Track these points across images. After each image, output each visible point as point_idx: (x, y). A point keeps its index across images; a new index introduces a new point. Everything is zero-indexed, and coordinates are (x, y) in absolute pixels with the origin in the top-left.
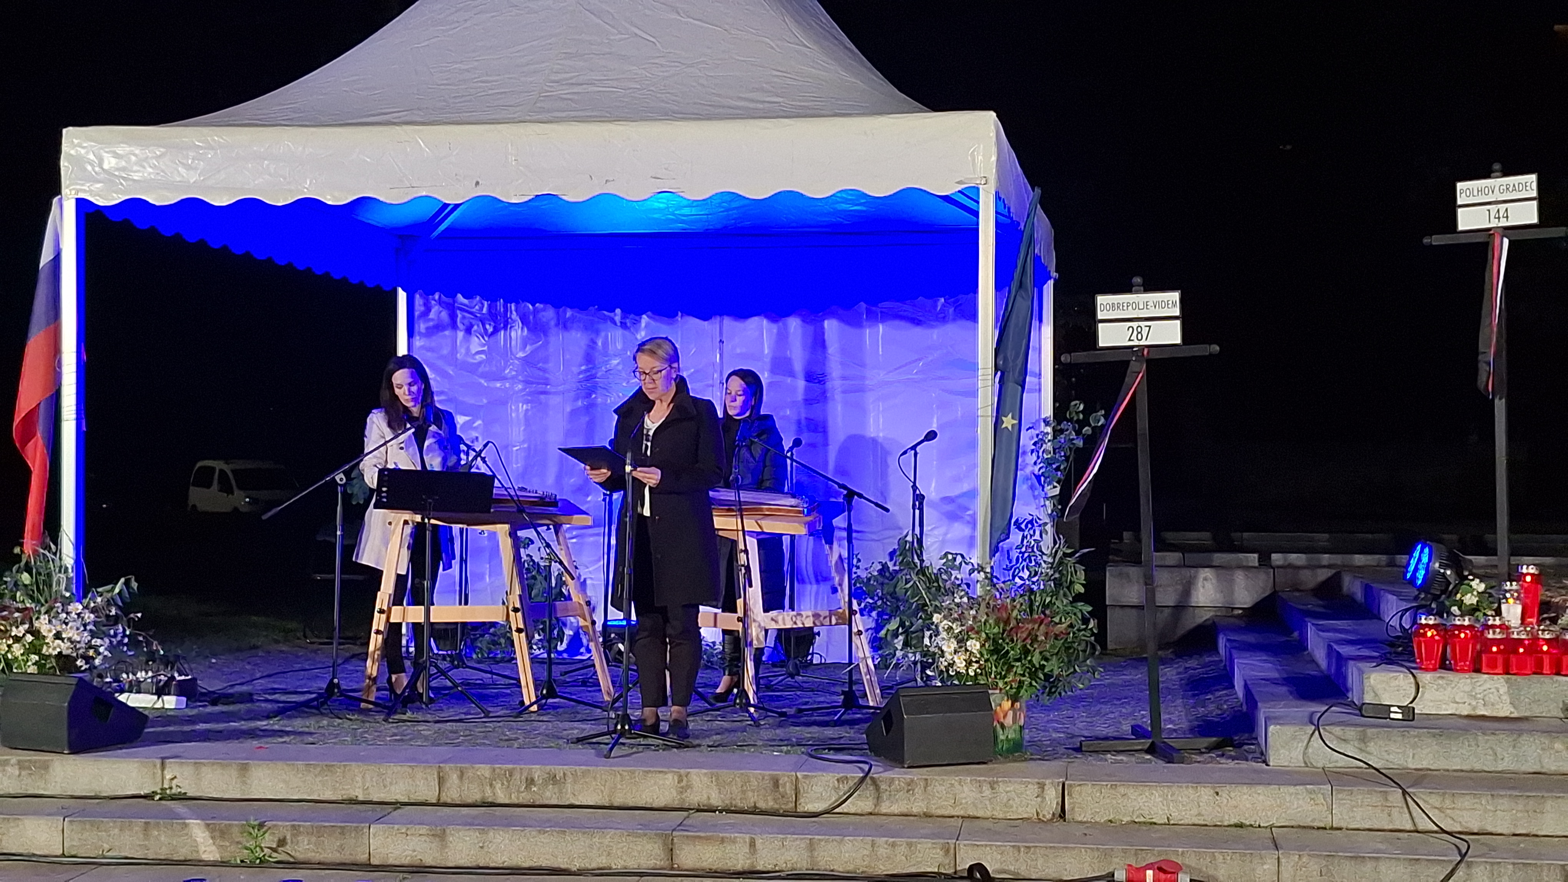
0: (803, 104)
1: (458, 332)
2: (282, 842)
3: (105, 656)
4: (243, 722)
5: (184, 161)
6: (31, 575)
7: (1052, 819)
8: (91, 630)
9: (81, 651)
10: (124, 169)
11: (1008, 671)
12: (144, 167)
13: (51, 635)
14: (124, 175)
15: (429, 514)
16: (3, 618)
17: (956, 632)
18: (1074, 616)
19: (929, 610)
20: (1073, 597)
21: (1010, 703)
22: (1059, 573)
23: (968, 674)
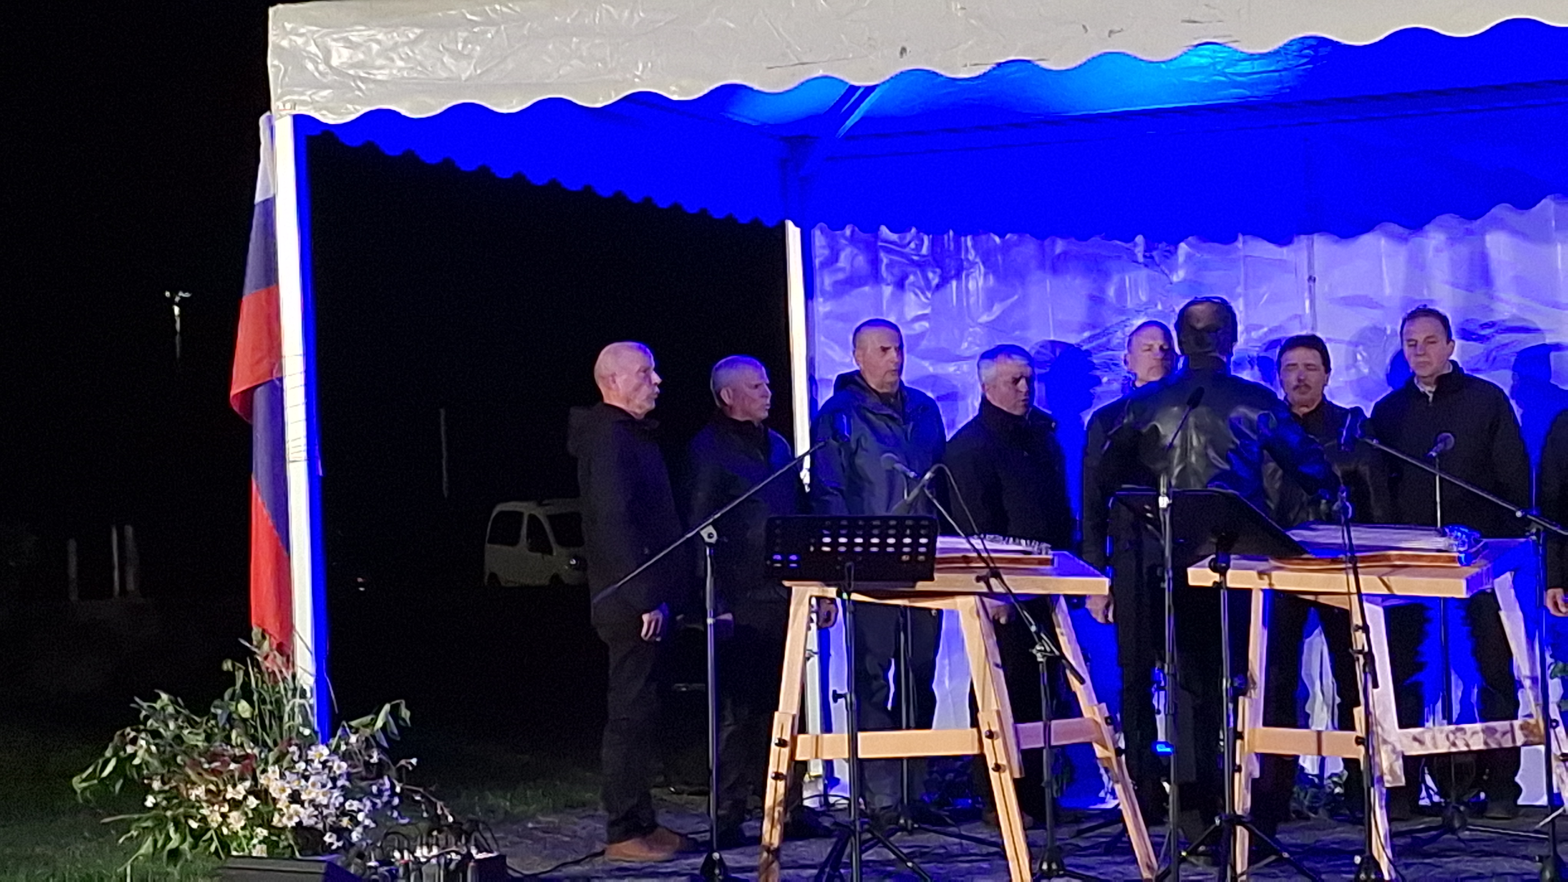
1: (884, 287)
3: (366, 828)
5: (452, 47)
6: (251, 703)
8: (343, 787)
9: (330, 820)
10: (361, 65)
12: (392, 60)
13: (285, 796)
14: (362, 75)
15: (850, 585)
16: (213, 772)
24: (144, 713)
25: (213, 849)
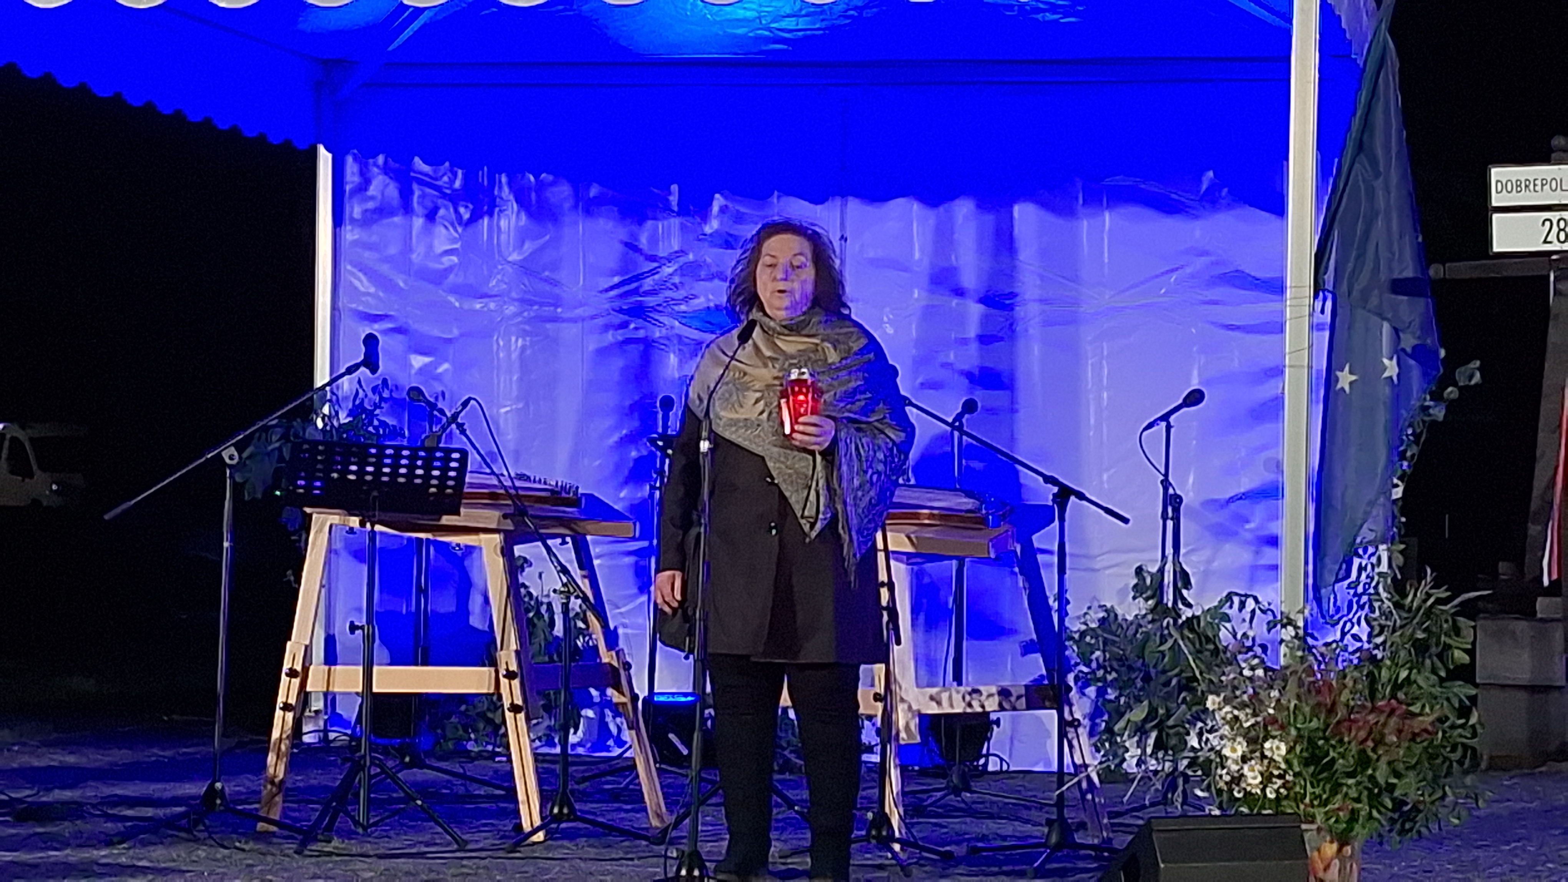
1: (414, 218)
11: (1334, 792)
15: (374, 516)
17: (1246, 725)
18: (1445, 703)
19: (1199, 689)
20: (1448, 670)
21: (1335, 846)
22: (1425, 630)
23: (1265, 795)
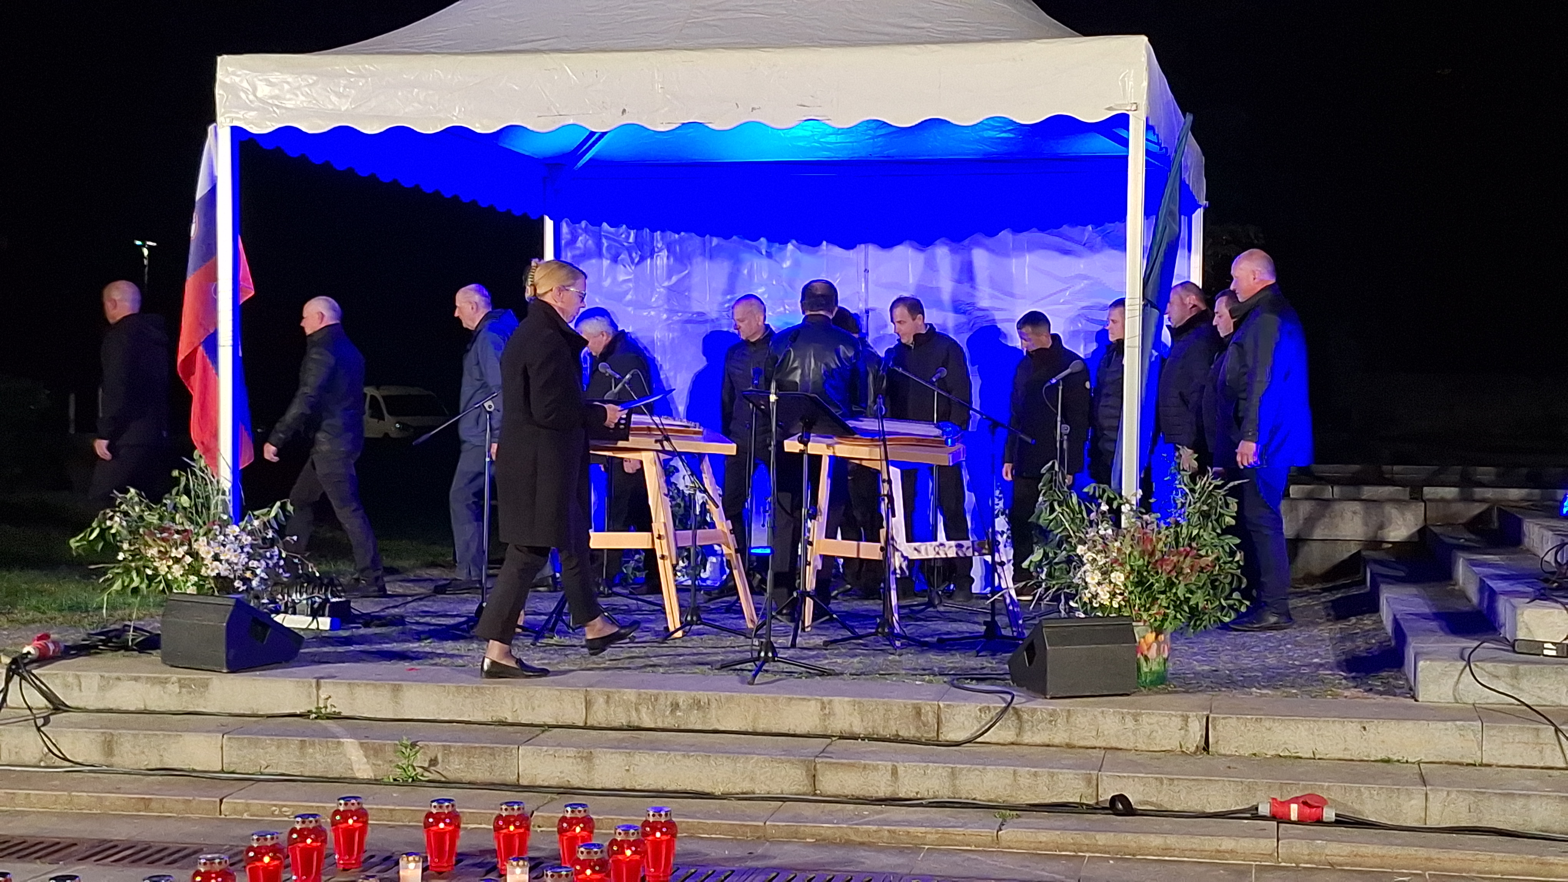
0: (949, 29)
1: (604, 260)
2: (434, 762)
3: (262, 578)
4: (395, 644)
5: (336, 90)
6: (190, 498)
7: (1195, 753)
8: (248, 553)
9: (238, 573)
10: (277, 97)
11: (1152, 604)
12: (297, 96)
13: (210, 556)
14: (277, 103)
16: (163, 539)
17: (1100, 563)
18: (1221, 549)
19: (1073, 542)
20: (1222, 529)
21: (1154, 634)
22: (1207, 505)
23: (1112, 606)
24: (119, 501)
25: (161, 588)
